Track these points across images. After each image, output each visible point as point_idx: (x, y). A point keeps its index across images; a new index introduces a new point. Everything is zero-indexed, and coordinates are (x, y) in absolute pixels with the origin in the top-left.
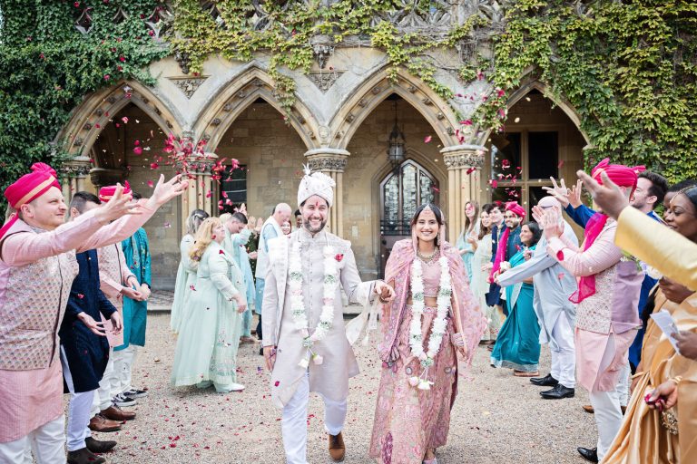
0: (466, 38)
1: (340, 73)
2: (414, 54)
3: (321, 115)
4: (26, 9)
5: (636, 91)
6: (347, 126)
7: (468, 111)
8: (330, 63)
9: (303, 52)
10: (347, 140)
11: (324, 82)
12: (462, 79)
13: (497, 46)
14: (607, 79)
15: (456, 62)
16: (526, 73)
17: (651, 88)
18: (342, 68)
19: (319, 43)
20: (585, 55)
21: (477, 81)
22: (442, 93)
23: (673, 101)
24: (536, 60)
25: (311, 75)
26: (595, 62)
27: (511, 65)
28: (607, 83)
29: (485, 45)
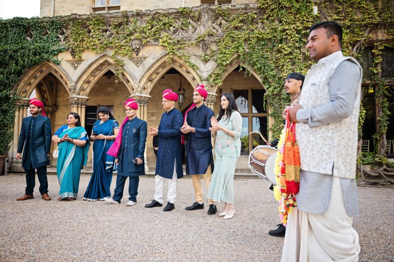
0: (203, 40)
1: (145, 58)
2: (179, 49)
3: (136, 78)
4: (4, 30)
5: (283, 66)
6: (149, 83)
7: (205, 75)
8: (140, 55)
9: (127, 48)
10: (149, 90)
11: (138, 62)
12: (202, 60)
13: (219, 44)
14: (272, 60)
15: (200, 52)
16: (233, 57)
17: (290, 63)
18: (146, 56)
19: (136, 44)
20: (262, 48)
21: (210, 61)
22: (193, 66)
23: (302, 70)
24: (237, 51)
25: (131, 59)
26: (267, 51)
27: (225, 53)
28: (272, 62)
29: (214, 44)
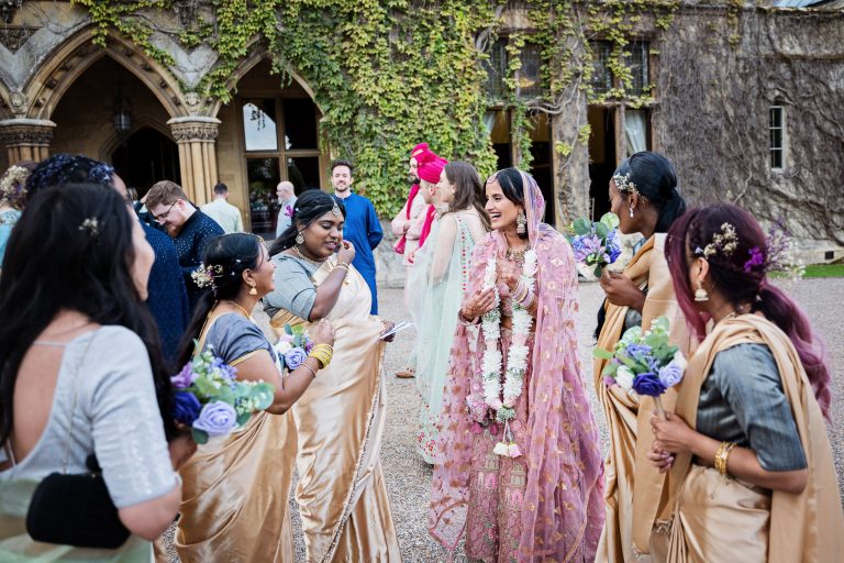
1: (33, 30)
2: (123, 14)
3: (12, 79)
5: (357, 68)
6: (48, 94)
7: (192, 79)
8: (18, 20)
10: (50, 109)
11: (14, 40)
12: (183, 45)
13: (219, 11)
14: (334, 53)
15: (174, 25)
16: (252, 42)
17: (370, 64)
18: (35, 23)
20: (312, 27)
21: (201, 48)
22: (162, 59)
23: (391, 78)
24: (261, 29)
26: (322, 34)
27: (235, 33)
28: (333, 57)
29: (207, 8)
